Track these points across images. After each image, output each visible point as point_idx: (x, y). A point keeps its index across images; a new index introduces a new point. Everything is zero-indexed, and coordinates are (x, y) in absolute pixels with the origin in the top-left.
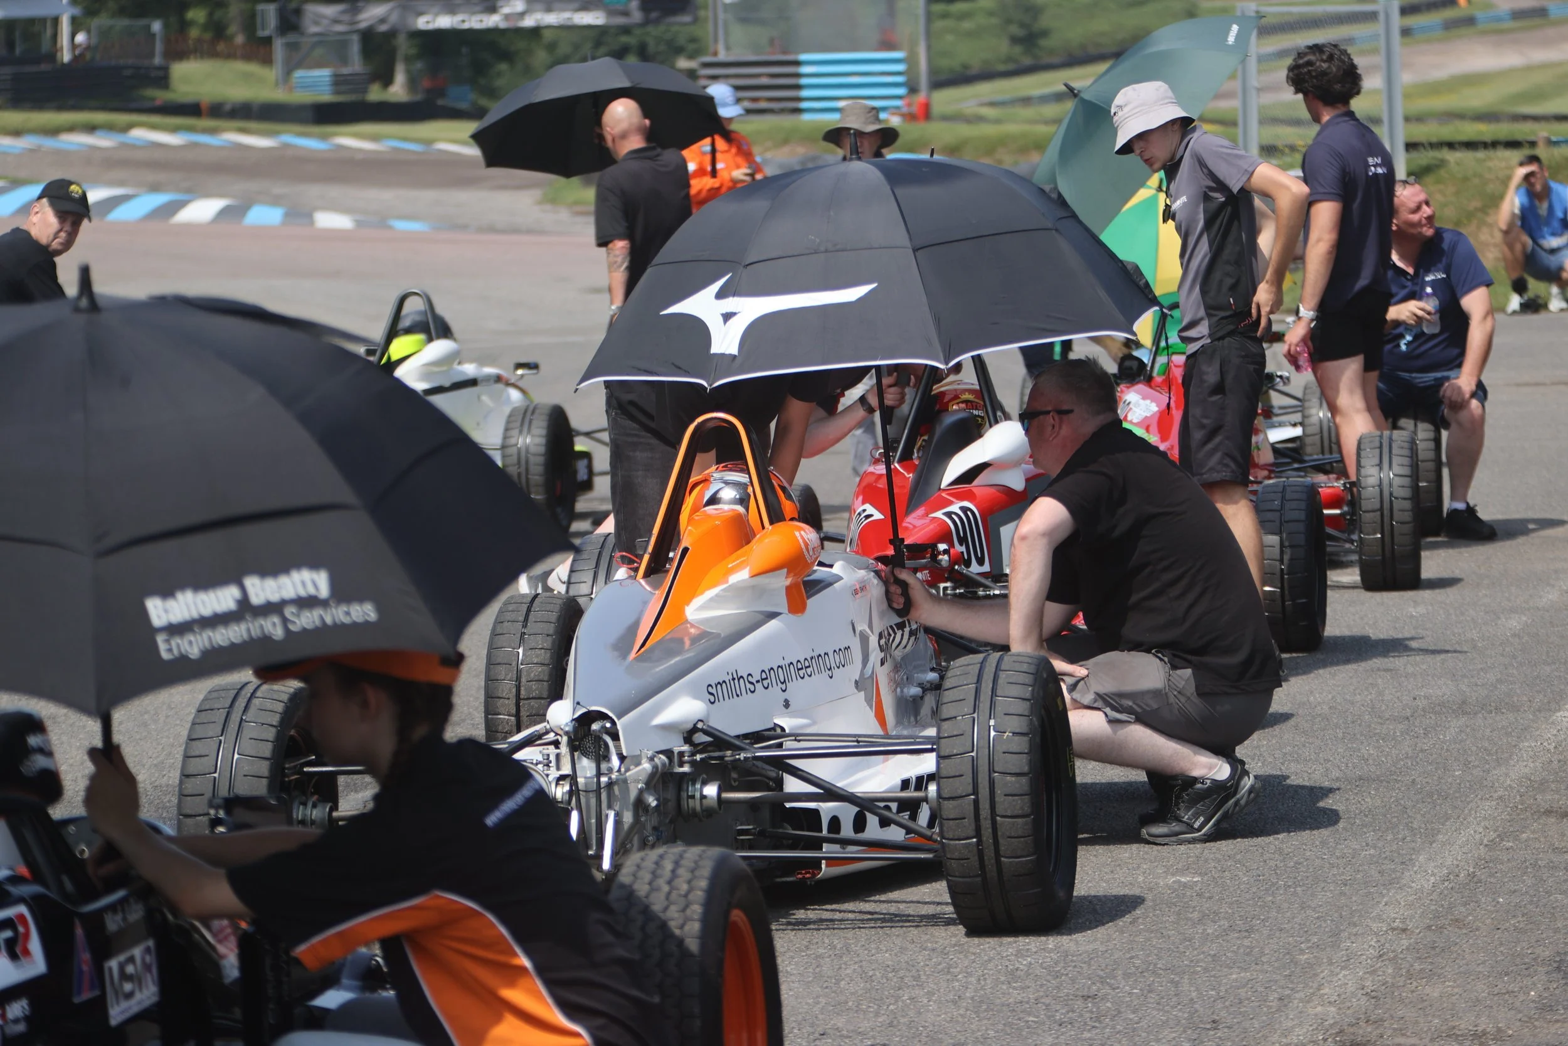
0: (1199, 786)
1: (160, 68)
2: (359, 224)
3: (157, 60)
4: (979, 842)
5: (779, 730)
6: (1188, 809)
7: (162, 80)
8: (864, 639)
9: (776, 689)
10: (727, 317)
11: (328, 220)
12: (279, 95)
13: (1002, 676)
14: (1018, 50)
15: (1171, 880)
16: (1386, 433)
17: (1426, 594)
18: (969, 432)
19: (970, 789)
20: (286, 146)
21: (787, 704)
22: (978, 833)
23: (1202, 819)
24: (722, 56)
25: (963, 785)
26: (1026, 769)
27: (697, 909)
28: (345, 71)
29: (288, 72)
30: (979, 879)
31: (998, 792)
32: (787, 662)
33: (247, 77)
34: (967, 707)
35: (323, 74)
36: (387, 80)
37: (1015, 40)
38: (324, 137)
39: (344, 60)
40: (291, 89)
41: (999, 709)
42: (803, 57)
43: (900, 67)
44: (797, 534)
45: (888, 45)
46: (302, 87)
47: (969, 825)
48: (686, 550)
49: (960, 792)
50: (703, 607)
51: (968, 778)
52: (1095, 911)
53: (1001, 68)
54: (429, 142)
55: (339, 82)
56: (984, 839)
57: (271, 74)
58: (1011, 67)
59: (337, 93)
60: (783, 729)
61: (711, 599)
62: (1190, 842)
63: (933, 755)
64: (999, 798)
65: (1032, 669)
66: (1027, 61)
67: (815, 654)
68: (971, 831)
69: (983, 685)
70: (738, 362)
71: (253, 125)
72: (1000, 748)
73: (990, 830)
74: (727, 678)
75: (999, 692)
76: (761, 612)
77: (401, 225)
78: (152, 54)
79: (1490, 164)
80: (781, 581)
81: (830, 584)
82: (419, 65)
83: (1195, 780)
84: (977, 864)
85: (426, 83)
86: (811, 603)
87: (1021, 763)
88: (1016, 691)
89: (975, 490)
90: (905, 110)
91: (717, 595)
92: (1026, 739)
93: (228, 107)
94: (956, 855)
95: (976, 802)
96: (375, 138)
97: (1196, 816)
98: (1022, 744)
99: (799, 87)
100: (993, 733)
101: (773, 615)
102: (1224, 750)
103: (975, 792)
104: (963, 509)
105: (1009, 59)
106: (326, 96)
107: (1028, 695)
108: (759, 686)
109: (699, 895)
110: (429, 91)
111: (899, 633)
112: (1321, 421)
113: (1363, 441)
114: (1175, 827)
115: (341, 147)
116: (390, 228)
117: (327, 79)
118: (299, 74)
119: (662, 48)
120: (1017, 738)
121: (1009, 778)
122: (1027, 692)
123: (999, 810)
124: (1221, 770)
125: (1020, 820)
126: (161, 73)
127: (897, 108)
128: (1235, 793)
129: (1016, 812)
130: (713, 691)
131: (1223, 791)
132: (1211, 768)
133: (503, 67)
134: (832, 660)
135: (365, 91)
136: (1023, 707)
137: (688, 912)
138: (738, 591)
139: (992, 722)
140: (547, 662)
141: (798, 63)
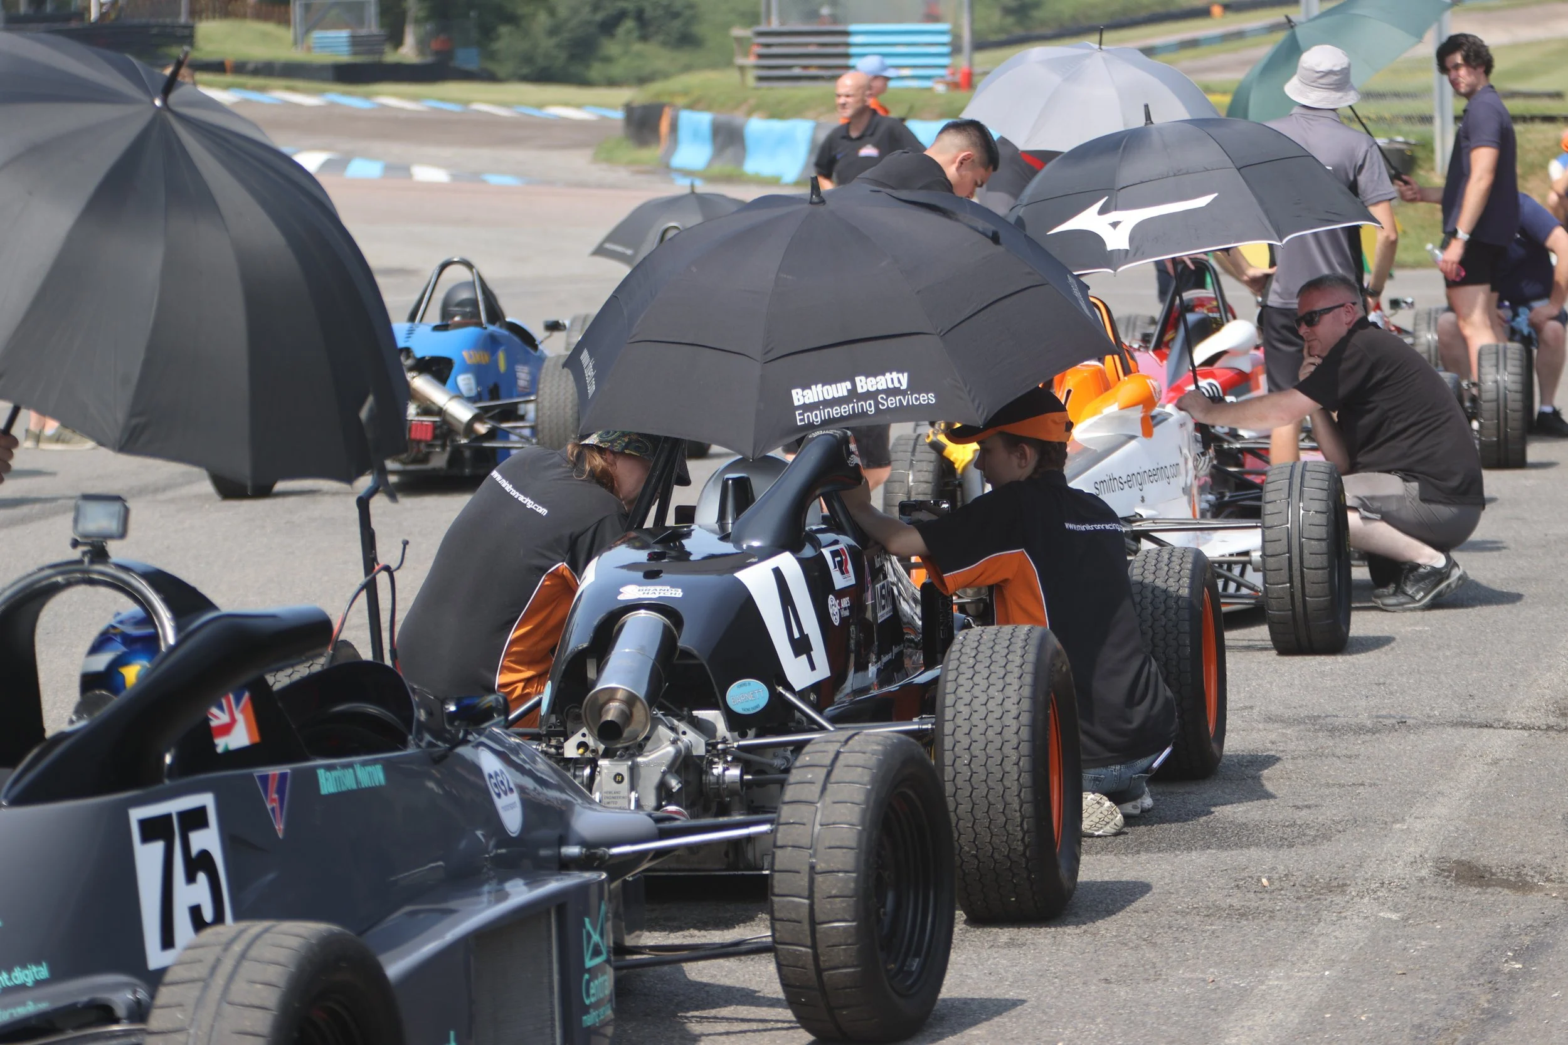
0: (1422, 570)
1: (185, 27)
2: (455, 177)
3: (183, 19)
4: (1292, 586)
5: (1138, 517)
6: (1413, 585)
7: (188, 37)
8: (1186, 460)
9: (1136, 488)
10: (1115, 225)
11: (425, 174)
12: (298, 55)
13: (1307, 474)
14: (1010, 20)
15: (1409, 629)
16: (1501, 345)
17: (1533, 472)
18: (1208, 328)
19: (1286, 549)
20: (333, 105)
21: (1143, 500)
22: (1291, 581)
23: (1422, 594)
24: (775, 25)
25: (1282, 547)
26: (1325, 536)
27: (1186, 581)
28: (363, 32)
29: (308, 31)
30: (1290, 612)
31: (1306, 551)
32: (1143, 470)
33: (265, 36)
34: (1284, 495)
35: (342, 35)
36: (397, 40)
37: (1008, 11)
38: (367, 96)
39: (360, 22)
40: (309, 49)
41: (1306, 495)
42: (853, 28)
43: (945, 39)
44: (1148, 381)
45: (932, 18)
46: (321, 47)
47: (1285, 573)
48: (1069, 392)
49: (1279, 551)
50: (1086, 430)
51: (1285, 542)
52: (1363, 645)
53: (994, 38)
54: (466, 103)
55: (356, 42)
56: (1295, 584)
57: (286, 34)
58: (1003, 37)
59: (355, 53)
60: (1141, 516)
61: (1091, 426)
62: (1411, 610)
63: (1259, 531)
64: (1306, 555)
65: (1328, 470)
66: (1019, 31)
67: (1159, 467)
68: (1286, 578)
69: (1294, 480)
70: (1130, 255)
71: (300, 84)
72: (1307, 522)
73: (1299, 578)
74: (1107, 479)
75: (1305, 485)
76: (1126, 435)
77: (494, 179)
78: (178, 14)
79: (1530, 136)
80: (1137, 414)
81: (1165, 420)
82: (429, 27)
83: (1419, 566)
84: (1289, 602)
85: (435, 45)
86: (1156, 430)
87: (1322, 532)
88: (1317, 484)
89: (1215, 371)
90: (949, 79)
91: (1095, 422)
92: (1325, 515)
93: (250, 67)
94: (1275, 595)
95: (1290, 559)
96: (415, 98)
97: (1418, 591)
98: (1322, 519)
99: (847, 56)
100: (1302, 512)
101: (1133, 437)
102: (1442, 547)
103: (1289, 551)
104: (1210, 385)
105: (1002, 30)
106: (344, 56)
107: (1326, 487)
108: (1126, 485)
109: (1186, 573)
110: (437, 53)
111: (1203, 458)
112: (1429, 342)
113: (1483, 352)
114: (1402, 599)
115: (384, 107)
116: (484, 181)
117: (345, 40)
118: (317, 34)
119: (660, 12)
120: (1318, 515)
121: (1313, 542)
122: (1325, 485)
123: (1306, 564)
124: (1438, 560)
125: (1320, 572)
126: (186, 32)
127: (942, 77)
128: (1448, 577)
129: (1317, 566)
130: (1098, 487)
131: (1439, 575)
132: (1432, 558)
133: (504, 30)
134: (1169, 472)
135: (382, 53)
136: (1323, 495)
137: (1181, 582)
138: (1110, 419)
139: (1301, 505)
140: (930, 480)
141: (847, 33)
